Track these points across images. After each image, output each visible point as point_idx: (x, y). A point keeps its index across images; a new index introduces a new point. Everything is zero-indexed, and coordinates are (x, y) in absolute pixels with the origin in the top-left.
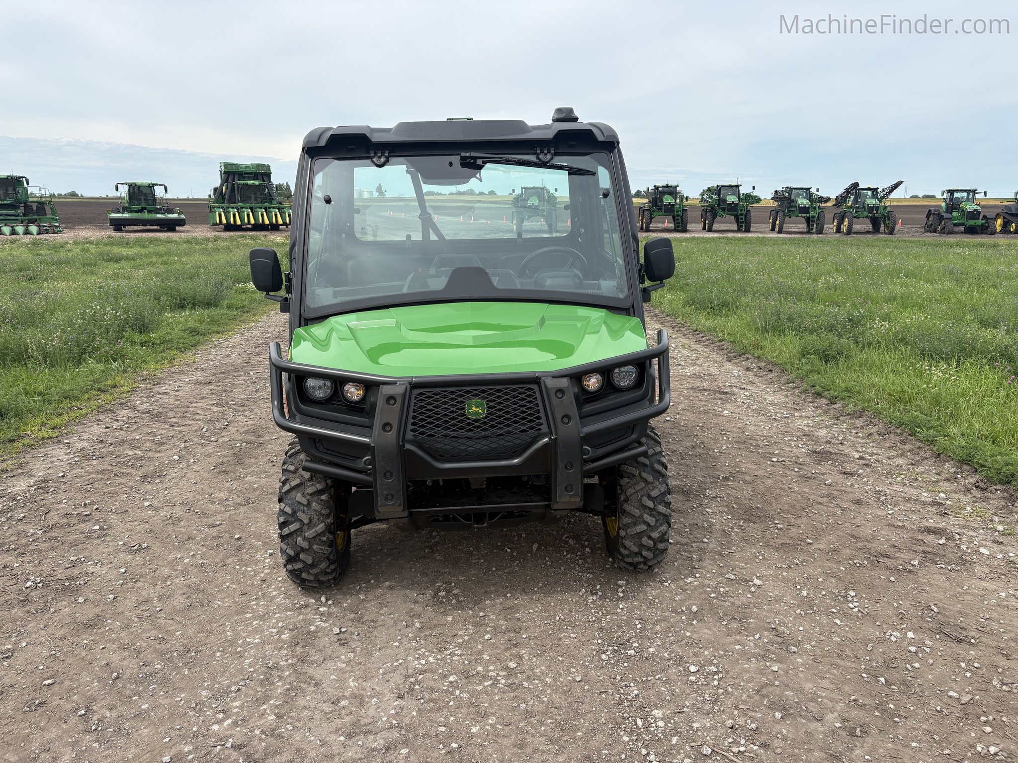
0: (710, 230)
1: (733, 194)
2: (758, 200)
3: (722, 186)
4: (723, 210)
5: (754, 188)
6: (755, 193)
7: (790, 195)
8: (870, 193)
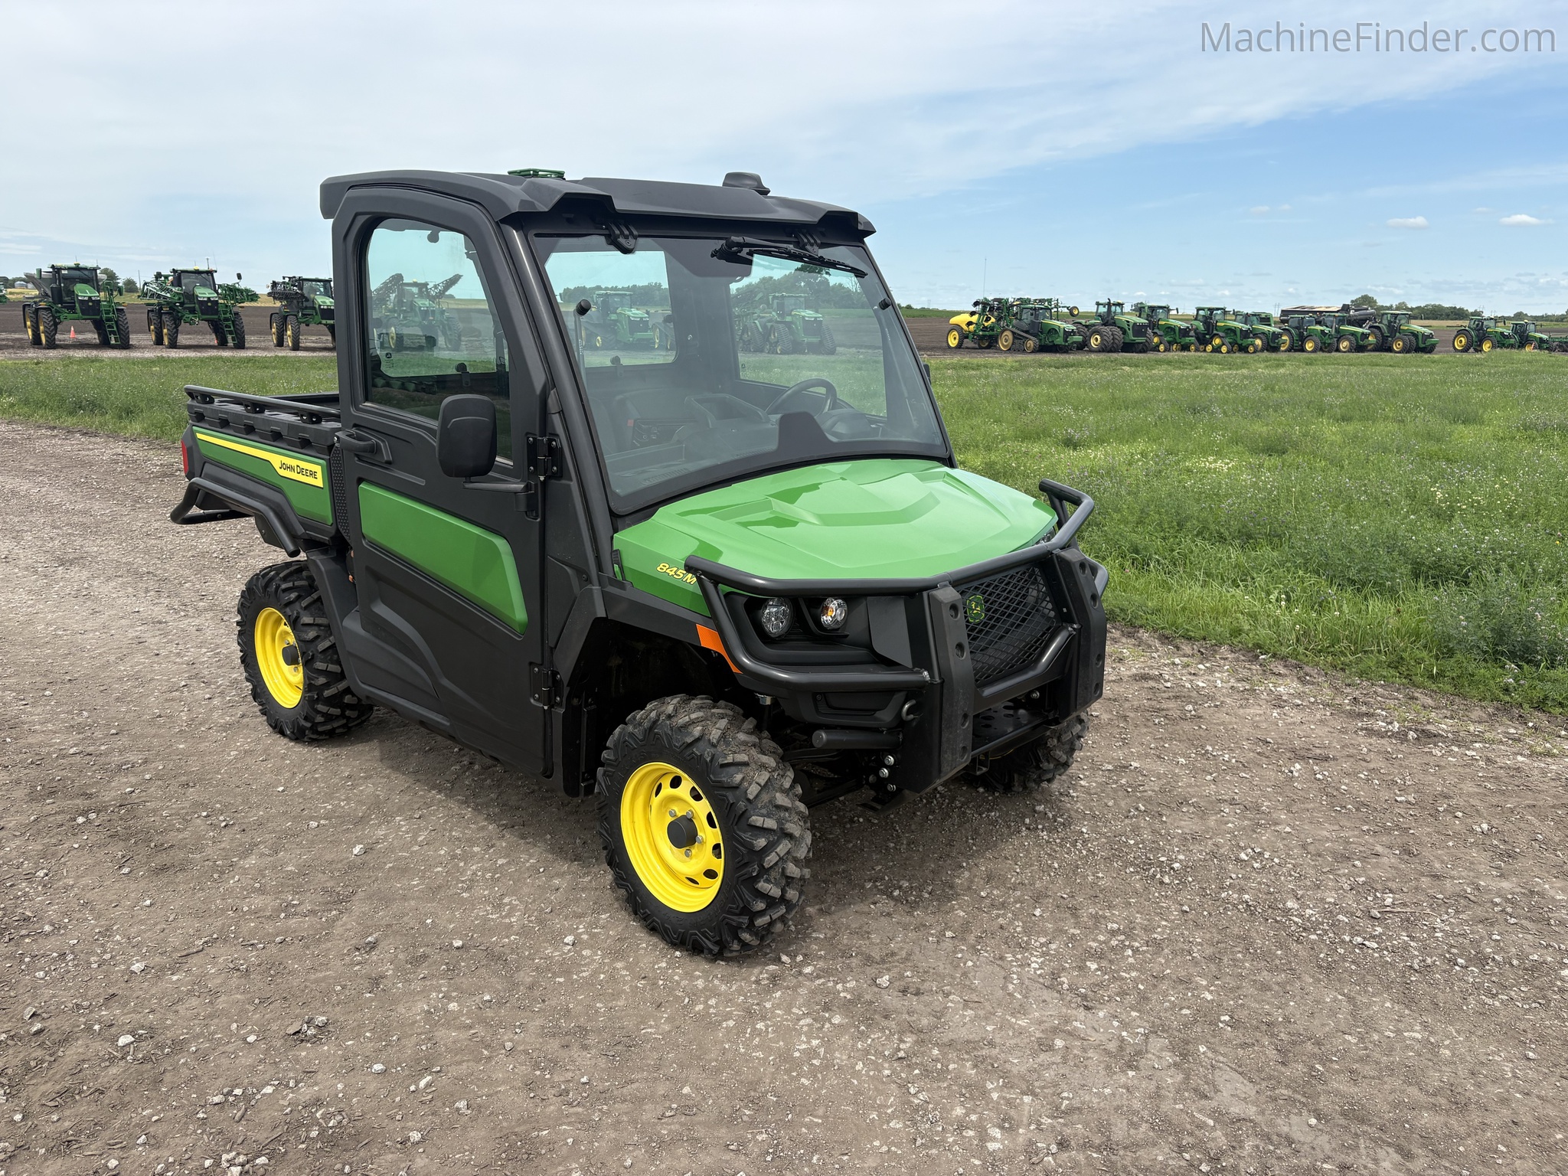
0: (173, 345)
1: (203, 285)
2: (253, 297)
3: (183, 271)
4: (192, 311)
5: (239, 276)
6: (243, 285)
7: (301, 289)
8: (415, 290)
